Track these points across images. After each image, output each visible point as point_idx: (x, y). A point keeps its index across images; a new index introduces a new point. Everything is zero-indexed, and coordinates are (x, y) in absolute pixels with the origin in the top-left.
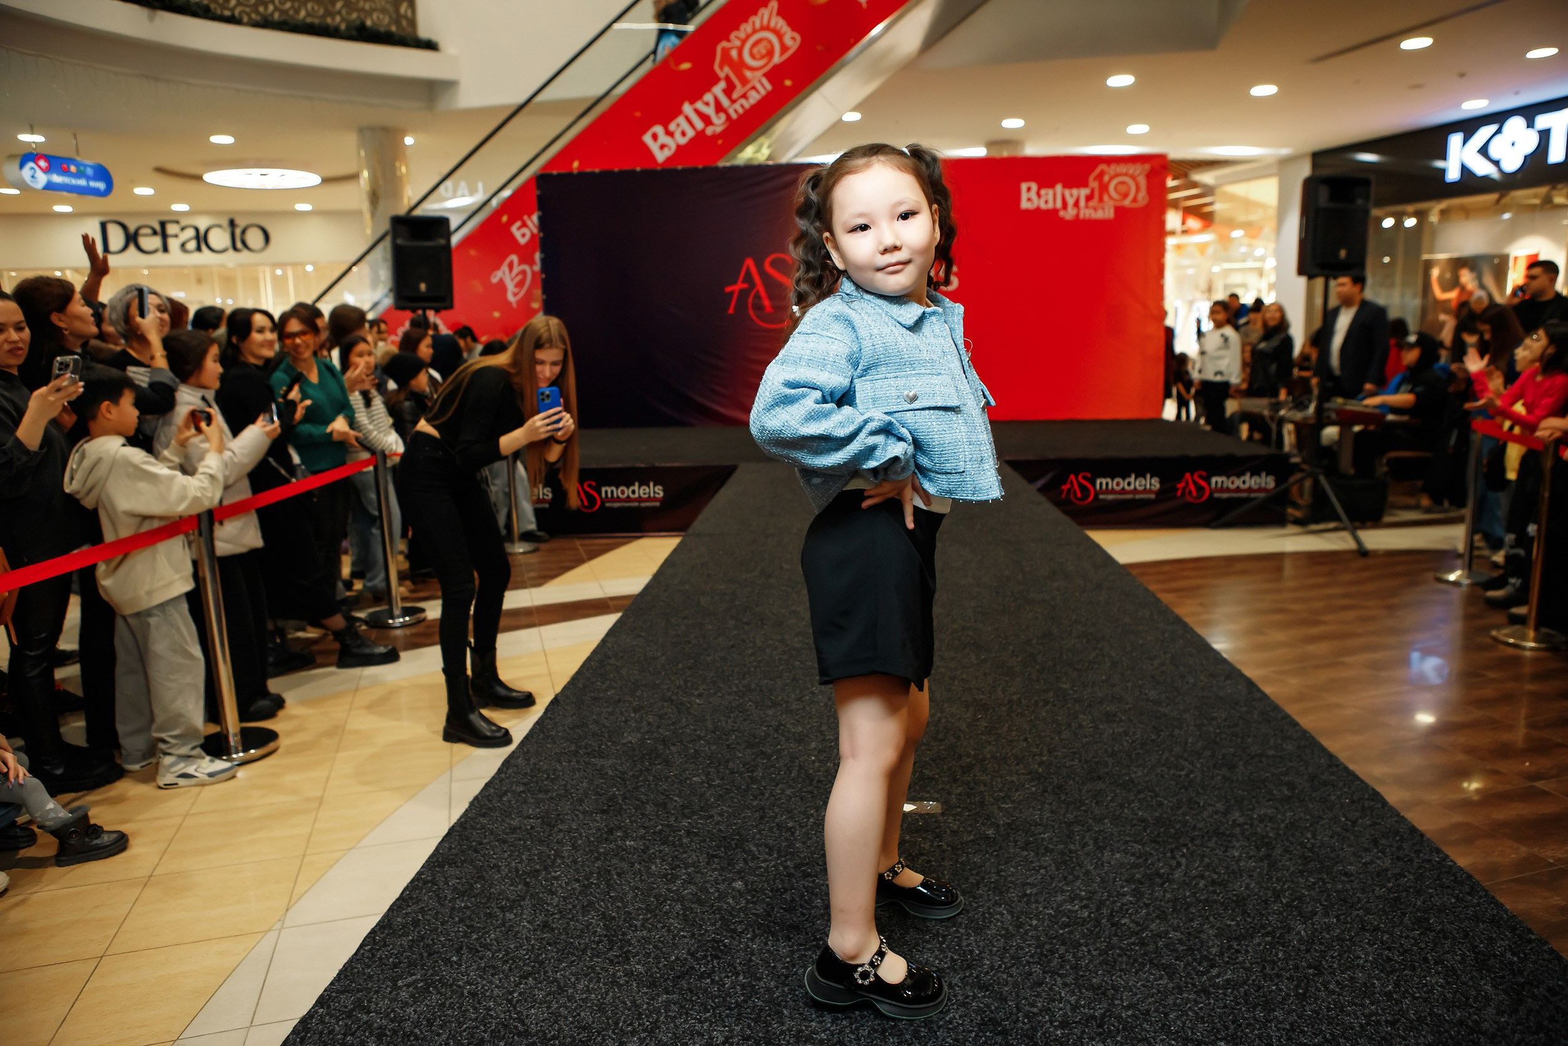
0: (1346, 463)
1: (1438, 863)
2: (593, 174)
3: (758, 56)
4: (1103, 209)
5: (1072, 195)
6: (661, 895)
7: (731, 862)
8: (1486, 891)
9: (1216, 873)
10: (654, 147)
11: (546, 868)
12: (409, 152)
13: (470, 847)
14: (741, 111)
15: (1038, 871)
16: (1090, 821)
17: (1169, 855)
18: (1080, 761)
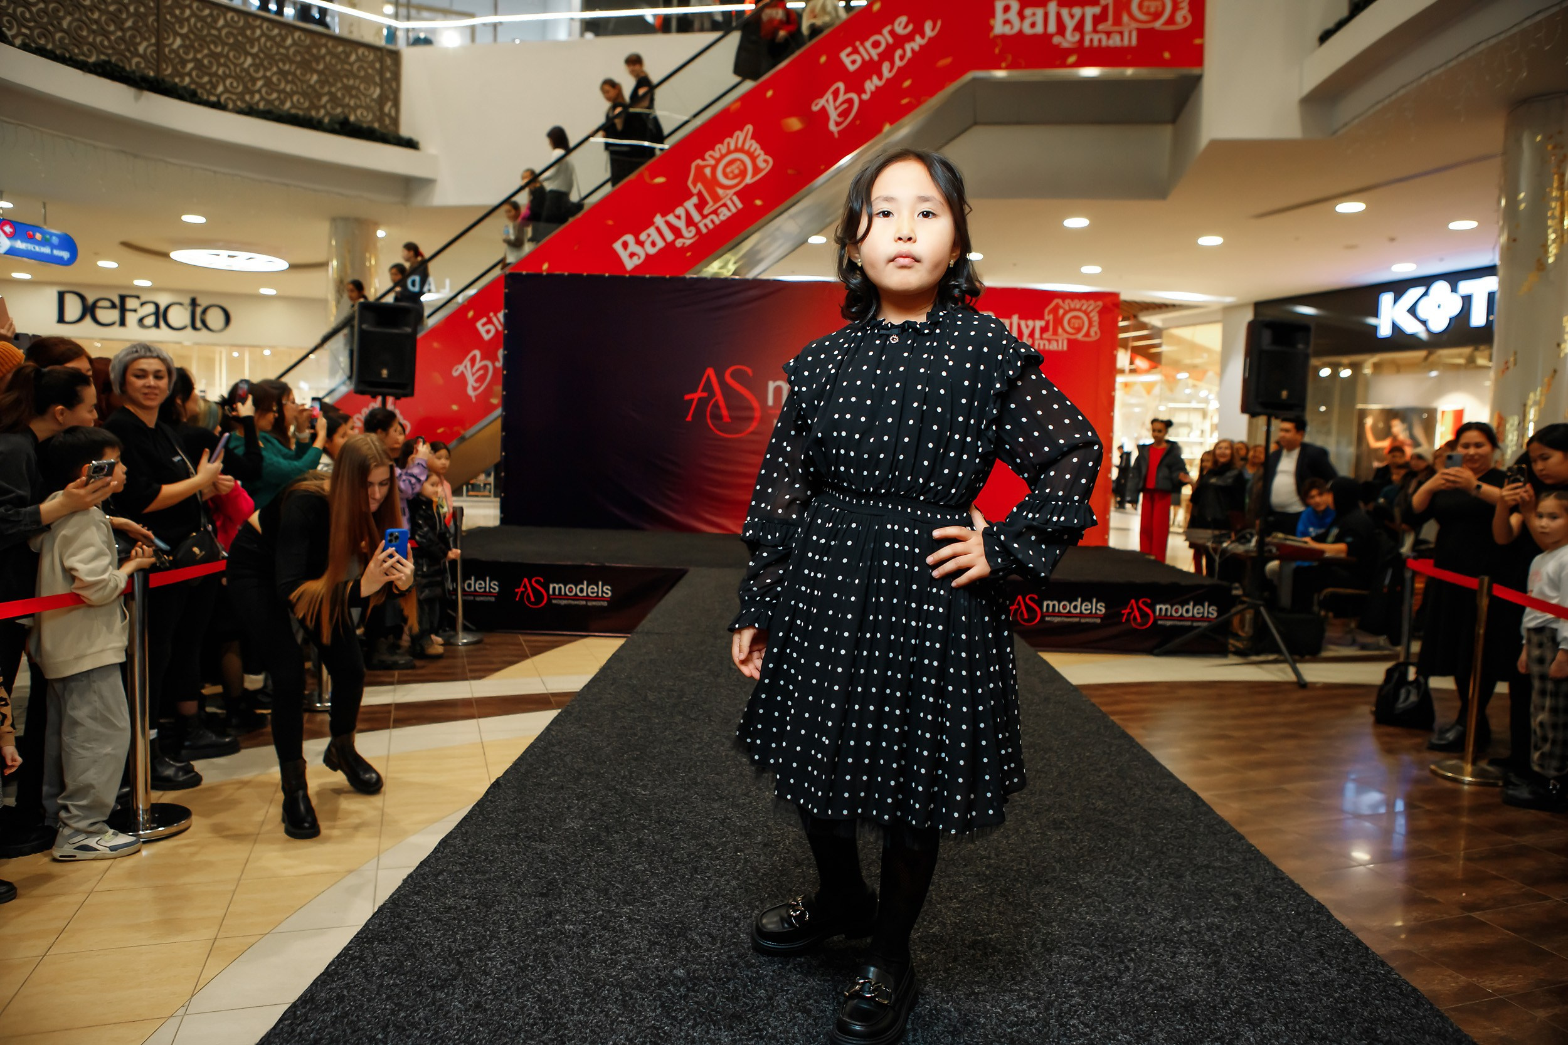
0: (1285, 597)
1: (1384, 975)
2: (562, 275)
3: (731, 175)
4: (1057, 341)
5: (1027, 327)
6: (599, 980)
7: (673, 950)
8: (1431, 1004)
9: (1164, 978)
10: (624, 255)
11: (480, 949)
12: (379, 245)
13: (401, 925)
14: (711, 226)
15: (986, 970)
16: (1038, 924)
17: (1117, 959)
18: (1028, 865)
